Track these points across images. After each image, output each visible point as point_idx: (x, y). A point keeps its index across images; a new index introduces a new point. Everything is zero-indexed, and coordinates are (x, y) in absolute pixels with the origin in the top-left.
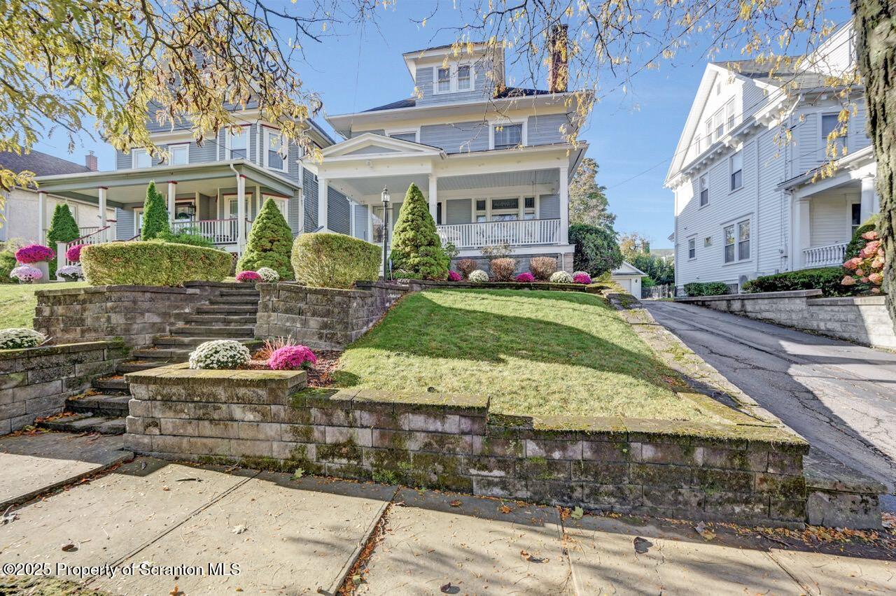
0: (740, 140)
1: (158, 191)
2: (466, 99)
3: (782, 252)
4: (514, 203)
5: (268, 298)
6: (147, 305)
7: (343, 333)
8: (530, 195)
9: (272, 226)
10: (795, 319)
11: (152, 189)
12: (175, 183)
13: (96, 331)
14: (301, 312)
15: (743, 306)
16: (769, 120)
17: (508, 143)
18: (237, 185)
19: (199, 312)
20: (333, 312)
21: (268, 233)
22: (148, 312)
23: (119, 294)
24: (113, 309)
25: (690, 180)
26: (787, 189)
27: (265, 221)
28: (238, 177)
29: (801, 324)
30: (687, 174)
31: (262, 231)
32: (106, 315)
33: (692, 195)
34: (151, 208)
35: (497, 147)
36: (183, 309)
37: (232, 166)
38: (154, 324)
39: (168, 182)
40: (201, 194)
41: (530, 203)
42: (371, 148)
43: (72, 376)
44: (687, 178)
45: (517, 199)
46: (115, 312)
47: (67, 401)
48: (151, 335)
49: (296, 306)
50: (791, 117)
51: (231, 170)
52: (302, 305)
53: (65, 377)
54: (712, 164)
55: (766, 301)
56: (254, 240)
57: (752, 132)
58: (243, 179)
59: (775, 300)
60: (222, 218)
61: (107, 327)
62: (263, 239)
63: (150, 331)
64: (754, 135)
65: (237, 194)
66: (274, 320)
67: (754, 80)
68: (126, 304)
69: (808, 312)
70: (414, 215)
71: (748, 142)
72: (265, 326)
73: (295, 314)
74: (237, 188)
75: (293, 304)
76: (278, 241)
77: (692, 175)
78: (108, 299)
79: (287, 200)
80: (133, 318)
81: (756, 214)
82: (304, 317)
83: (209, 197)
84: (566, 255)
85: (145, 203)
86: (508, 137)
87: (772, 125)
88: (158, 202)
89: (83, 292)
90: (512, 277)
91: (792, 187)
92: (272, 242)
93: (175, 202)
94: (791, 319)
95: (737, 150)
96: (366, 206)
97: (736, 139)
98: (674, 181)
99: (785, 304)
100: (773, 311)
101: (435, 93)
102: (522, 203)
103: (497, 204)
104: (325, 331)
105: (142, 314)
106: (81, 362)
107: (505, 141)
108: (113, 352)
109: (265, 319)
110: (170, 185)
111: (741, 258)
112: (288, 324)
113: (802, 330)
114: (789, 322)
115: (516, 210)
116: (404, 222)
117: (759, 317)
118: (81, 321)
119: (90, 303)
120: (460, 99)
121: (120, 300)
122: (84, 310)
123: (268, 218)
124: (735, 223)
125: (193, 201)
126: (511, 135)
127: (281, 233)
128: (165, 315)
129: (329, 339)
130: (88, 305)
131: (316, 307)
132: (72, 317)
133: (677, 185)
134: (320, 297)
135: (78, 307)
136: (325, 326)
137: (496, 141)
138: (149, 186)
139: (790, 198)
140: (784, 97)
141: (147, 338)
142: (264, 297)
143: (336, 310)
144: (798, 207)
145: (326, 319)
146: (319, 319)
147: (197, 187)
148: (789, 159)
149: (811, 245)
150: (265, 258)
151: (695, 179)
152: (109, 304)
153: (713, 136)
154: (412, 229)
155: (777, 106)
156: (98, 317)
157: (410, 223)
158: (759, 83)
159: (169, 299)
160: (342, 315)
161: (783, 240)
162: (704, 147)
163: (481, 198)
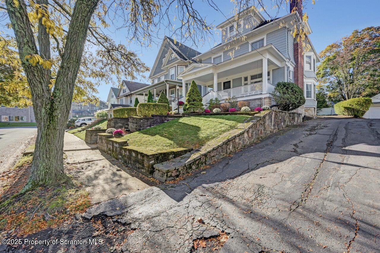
11: (149, 91)
12: (156, 88)
22: (119, 123)
28: (167, 84)
37: (164, 81)
38: (120, 126)
42: (195, 68)
45: (262, 74)
82: (134, 124)
84: (265, 98)
86: (258, 46)
90: (229, 111)
96: (206, 86)
101: (228, 37)
103: (253, 77)
126: (260, 44)
163: (246, 76)
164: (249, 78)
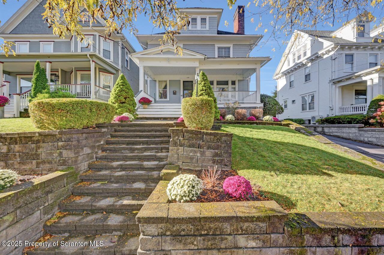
0: (310, 62)
1: (42, 66)
2: (205, 33)
3: (331, 108)
4: (226, 83)
5: (177, 137)
6: (84, 142)
7: (228, 159)
8: (234, 80)
9: (126, 89)
10: (351, 136)
11: (38, 65)
12: (50, 62)
13: (50, 163)
14: (199, 147)
15: (323, 130)
16: (325, 54)
17: (223, 55)
18: (90, 66)
19: (108, 143)
20: (221, 146)
21: (124, 94)
22: (85, 147)
23: (68, 136)
24: (63, 147)
25: (284, 77)
26: (333, 83)
27: (121, 87)
28: (91, 62)
29: (355, 138)
30: (284, 74)
31: (120, 92)
32: (58, 151)
33: (285, 83)
34: (38, 76)
35: (219, 57)
36: (100, 142)
37: (88, 56)
38: (88, 154)
39: (46, 62)
40: (62, 70)
41: (233, 83)
42: (169, 52)
43: (46, 204)
44: (283, 76)
45: (228, 81)
46: (66, 149)
47: (45, 226)
48: (87, 162)
49: (196, 143)
50: (334, 54)
51: (88, 58)
52: (201, 142)
53: (42, 207)
54: (295, 71)
55: (336, 128)
56: (116, 97)
57: (316, 59)
58: (94, 63)
59: (341, 128)
60: (76, 84)
61: (59, 161)
62: (121, 97)
63: (87, 160)
64: (316, 60)
65: (90, 71)
66: (181, 152)
67: (318, 38)
68: (74, 143)
69: (359, 134)
70: (205, 87)
71: (313, 63)
72: (175, 155)
73: (196, 148)
74: (90, 68)
75: (194, 141)
76: (129, 98)
77: (286, 74)
78: (58, 140)
79: (112, 76)
80: (78, 152)
81: (317, 92)
82: (202, 150)
83: (66, 71)
84: (260, 108)
85: (34, 73)
86: (223, 53)
87: (325, 57)
88: (41, 72)
89: (37, 135)
90: (245, 119)
91: (335, 82)
92: (125, 98)
93: (50, 73)
94: (349, 136)
95: (308, 66)
96: (155, 81)
97: (309, 61)
98: (277, 77)
99: (346, 130)
100: (339, 132)
101: (190, 29)
102: (230, 83)
103: (219, 83)
104: (217, 158)
105: (82, 149)
106: (51, 192)
107: (222, 54)
108: (70, 179)
109: (175, 151)
110: (48, 64)
111: (310, 109)
112: (191, 154)
113: (355, 141)
114: (348, 137)
115: (234, 86)
116: (201, 90)
117: (332, 134)
118: (36, 156)
119: (43, 142)
120: (202, 33)
121: (69, 140)
122: (39, 148)
123: (123, 85)
124: (307, 95)
125: (57, 73)
126: (225, 52)
127: (130, 93)
128: (93, 147)
129: (219, 163)
130: (41, 144)
131: (210, 143)
132: (28, 153)
133: (278, 78)
134: (212, 137)
135: (33, 146)
136: (216, 155)
137: (219, 54)
138: (36, 63)
139: (334, 86)
140: (333, 46)
141: (86, 165)
142: (174, 137)
143: (223, 145)
144: (337, 90)
145: (217, 151)
146: (212, 150)
147: (60, 66)
148: (333, 70)
149: (342, 105)
150: (122, 107)
151: (287, 76)
152: (60, 144)
153: (296, 59)
154: (206, 95)
155: (329, 49)
156: (51, 153)
157: (204, 91)
158: (320, 40)
159: (94, 137)
160: (226, 148)
161: (331, 103)
162: (292, 65)
163: (211, 80)
164: (215, 83)
